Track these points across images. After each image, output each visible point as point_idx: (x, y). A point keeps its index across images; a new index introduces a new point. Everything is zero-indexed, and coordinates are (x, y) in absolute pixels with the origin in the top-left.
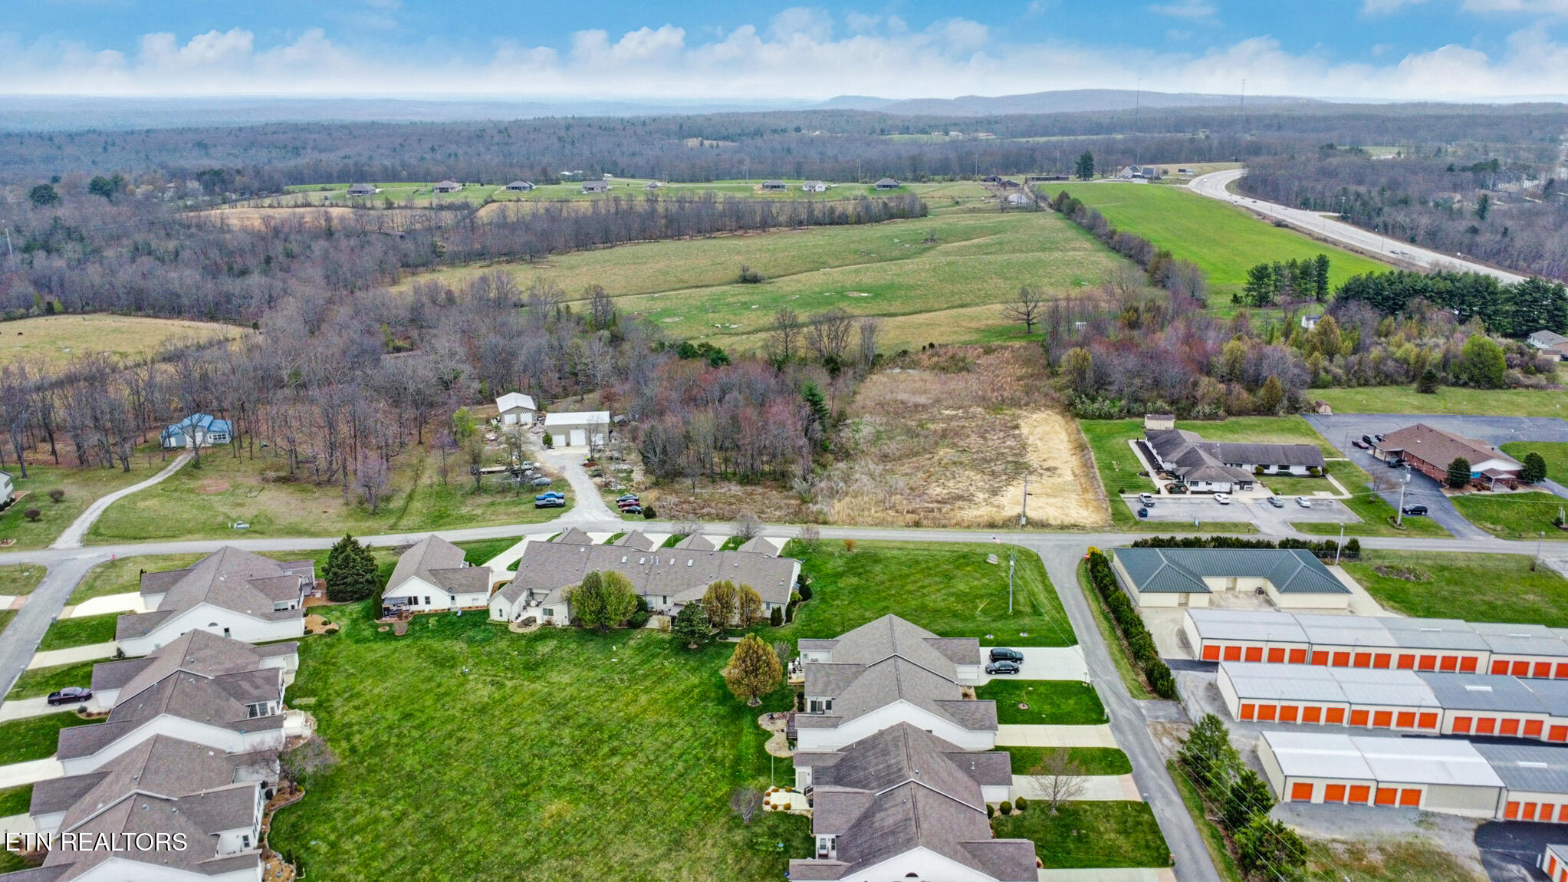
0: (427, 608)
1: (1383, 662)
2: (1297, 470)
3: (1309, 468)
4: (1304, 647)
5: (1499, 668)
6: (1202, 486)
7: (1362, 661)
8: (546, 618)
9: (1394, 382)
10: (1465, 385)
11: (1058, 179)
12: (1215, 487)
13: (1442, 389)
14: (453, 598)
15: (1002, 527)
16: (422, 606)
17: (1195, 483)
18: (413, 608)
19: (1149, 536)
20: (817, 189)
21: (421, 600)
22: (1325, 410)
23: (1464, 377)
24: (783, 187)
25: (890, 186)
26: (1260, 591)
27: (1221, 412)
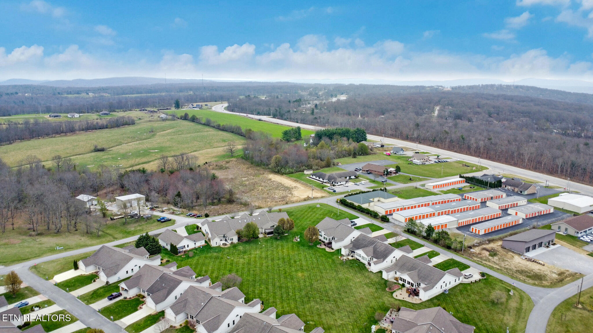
0: (188, 249)
1: (415, 207)
2: (353, 177)
3: (355, 176)
4: (402, 207)
5: (433, 204)
6: (339, 184)
7: (412, 208)
8: (231, 241)
9: (346, 156)
10: (361, 155)
11: (167, 109)
12: (342, 183)
13: (358, 157)
14: (195, 244)
15: (307, 200)
16: (187, 249)
17: (337, 183)
18: (184, 249)
19: (347, 194)
20: (75, 116)
21: (186, 246)
22: (340, 164)
23: (360, 153)
24: (60, 116)
25: (107, 114)
26: (379, 201)
27: (319, 168)
